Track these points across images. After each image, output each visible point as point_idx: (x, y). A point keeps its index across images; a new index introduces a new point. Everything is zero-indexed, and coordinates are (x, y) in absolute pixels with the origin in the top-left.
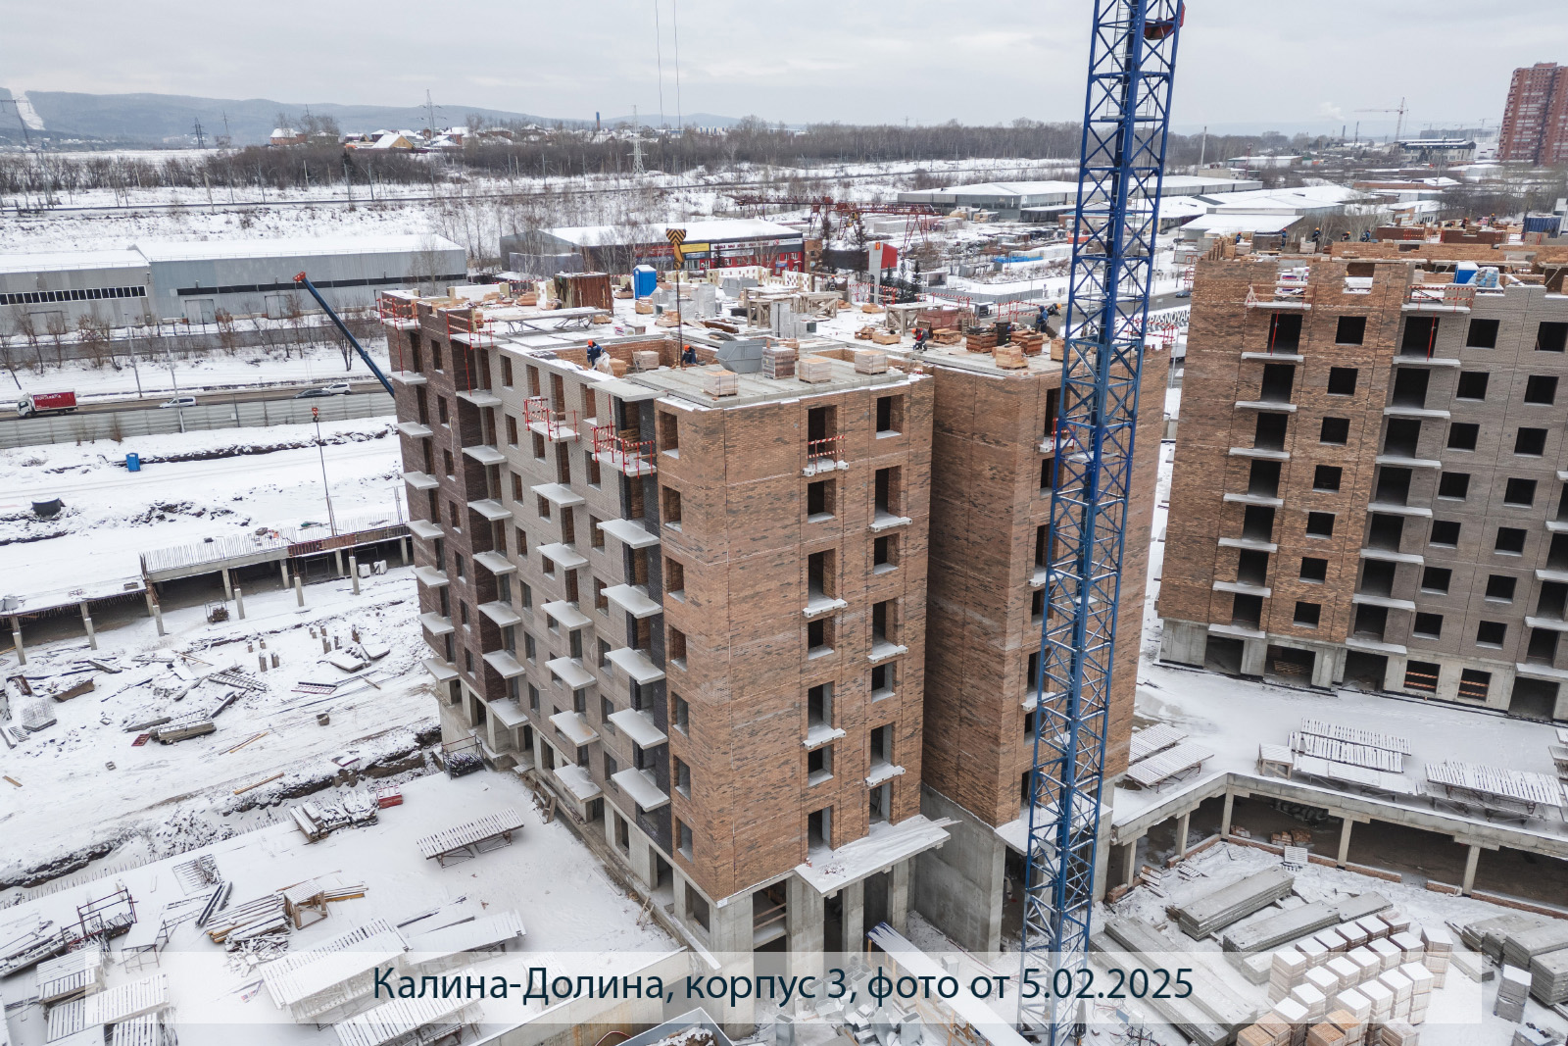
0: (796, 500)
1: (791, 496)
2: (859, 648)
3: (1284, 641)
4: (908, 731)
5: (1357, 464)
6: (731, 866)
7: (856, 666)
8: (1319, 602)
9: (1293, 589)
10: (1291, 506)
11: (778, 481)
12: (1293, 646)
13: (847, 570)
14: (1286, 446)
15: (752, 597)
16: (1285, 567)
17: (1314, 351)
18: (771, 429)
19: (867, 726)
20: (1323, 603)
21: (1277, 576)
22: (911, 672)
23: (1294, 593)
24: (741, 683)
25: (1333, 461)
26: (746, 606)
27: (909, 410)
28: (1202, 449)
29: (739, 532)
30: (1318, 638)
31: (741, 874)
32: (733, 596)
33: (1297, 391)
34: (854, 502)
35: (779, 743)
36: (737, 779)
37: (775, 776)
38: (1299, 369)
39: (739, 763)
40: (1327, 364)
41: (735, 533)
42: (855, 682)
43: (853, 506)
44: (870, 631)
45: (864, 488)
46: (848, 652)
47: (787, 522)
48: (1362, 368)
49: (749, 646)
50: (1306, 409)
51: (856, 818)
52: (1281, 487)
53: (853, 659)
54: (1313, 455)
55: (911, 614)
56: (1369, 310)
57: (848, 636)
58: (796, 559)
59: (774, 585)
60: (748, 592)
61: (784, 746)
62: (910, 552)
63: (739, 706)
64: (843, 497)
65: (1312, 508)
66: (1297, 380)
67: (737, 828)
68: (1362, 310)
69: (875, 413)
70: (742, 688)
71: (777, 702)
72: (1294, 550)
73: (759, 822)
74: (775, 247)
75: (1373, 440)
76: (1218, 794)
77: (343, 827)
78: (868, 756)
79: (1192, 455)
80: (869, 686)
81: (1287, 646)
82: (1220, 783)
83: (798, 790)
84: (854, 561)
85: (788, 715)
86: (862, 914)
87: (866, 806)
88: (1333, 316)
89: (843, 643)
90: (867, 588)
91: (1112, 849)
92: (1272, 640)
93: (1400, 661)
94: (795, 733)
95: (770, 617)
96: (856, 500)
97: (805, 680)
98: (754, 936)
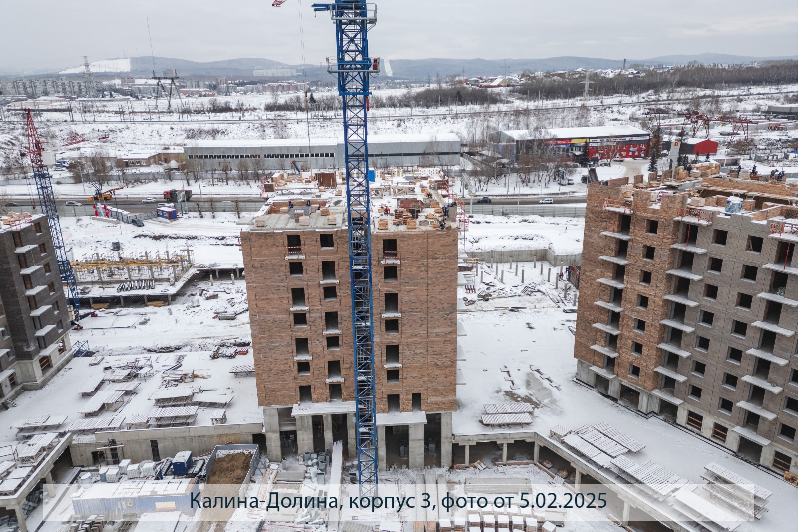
0: (283, 268)
1: (281, 265)
2: (319, 328)
3: (626, 383)
4: (347, 366)
5: (655, 297)
6: (264, 395)
7: (318, 335)
8: (639, 366)
9: (628, 357)
10: (627, 313)
11: (275, 259)
12: (630, 387)
13: (310, 297)
14: (625, 282)
15: (267, 299)
16: (625, 344)
17: (636, 235)
18: (270, 241)
19: (326, 358)
20: (641, 366)
21: (621, 348)
22: (347, 342)
23: (628, 359)
24: (264, 330)
25: (645, 294)
26: (264, 303)
27: (336, 240)
28: (590, 276)
29: (259, 275)
30: (639, 385)
31: (269, 400)
32: (258, 298)
33: (629, 255)
34: (312, 271)
35: (283, 356)
36: (265, 364)
37: (282, 367)
38: (630, 243)
39: (265, 359)
40: (642, 243)
41: (257, 275)
42: (318, 340)
43: (312, 273)
44: (324, 322)
45: (316, 267)
46: (313, 328)
47: (280, 275)
48: (657, 247)
49: (267, 317)
50: (633, 264)
51: (323, 394)
52: (623, 303)
53: (316, 332)
54: (636, 289)
55: (345, 319)
56: (660, 218)
57: (313, 322)
58: (286, 289)
59: (276, 297)
60: (264, 297)
61: (285, 358)
62: (342, 295)
63: (264, 338)
64: (306, 269)
65: (635, 316)
66: (629, 249)
67: (265, 382)
68: (656, 217)
69: (319, 239)
70: (264, 331)
71: (281, 340)
72: (628, 337)
73: (276, 383)
74: (630, 141)
75: (662, 286)
76: (528, 440)
77: (223, 357)
78: (327, 371)
79: (587, 279)
80: (325, 343)
81: (627, 385)
82: (529, 435)
83: (293, 375)
84: (314, 294)
85: (286, 346)
86: (331, 433)
87: (328, 391)
88: (644, 219)
89: (311, 324)
90: (321, 305)
91: (453, 445)
92: (621, 381)
93: (684, 409)
94: (290, 353)
95: (275, 308)
96: (313, 270)
97: (293, 334)
98: (280, 425)
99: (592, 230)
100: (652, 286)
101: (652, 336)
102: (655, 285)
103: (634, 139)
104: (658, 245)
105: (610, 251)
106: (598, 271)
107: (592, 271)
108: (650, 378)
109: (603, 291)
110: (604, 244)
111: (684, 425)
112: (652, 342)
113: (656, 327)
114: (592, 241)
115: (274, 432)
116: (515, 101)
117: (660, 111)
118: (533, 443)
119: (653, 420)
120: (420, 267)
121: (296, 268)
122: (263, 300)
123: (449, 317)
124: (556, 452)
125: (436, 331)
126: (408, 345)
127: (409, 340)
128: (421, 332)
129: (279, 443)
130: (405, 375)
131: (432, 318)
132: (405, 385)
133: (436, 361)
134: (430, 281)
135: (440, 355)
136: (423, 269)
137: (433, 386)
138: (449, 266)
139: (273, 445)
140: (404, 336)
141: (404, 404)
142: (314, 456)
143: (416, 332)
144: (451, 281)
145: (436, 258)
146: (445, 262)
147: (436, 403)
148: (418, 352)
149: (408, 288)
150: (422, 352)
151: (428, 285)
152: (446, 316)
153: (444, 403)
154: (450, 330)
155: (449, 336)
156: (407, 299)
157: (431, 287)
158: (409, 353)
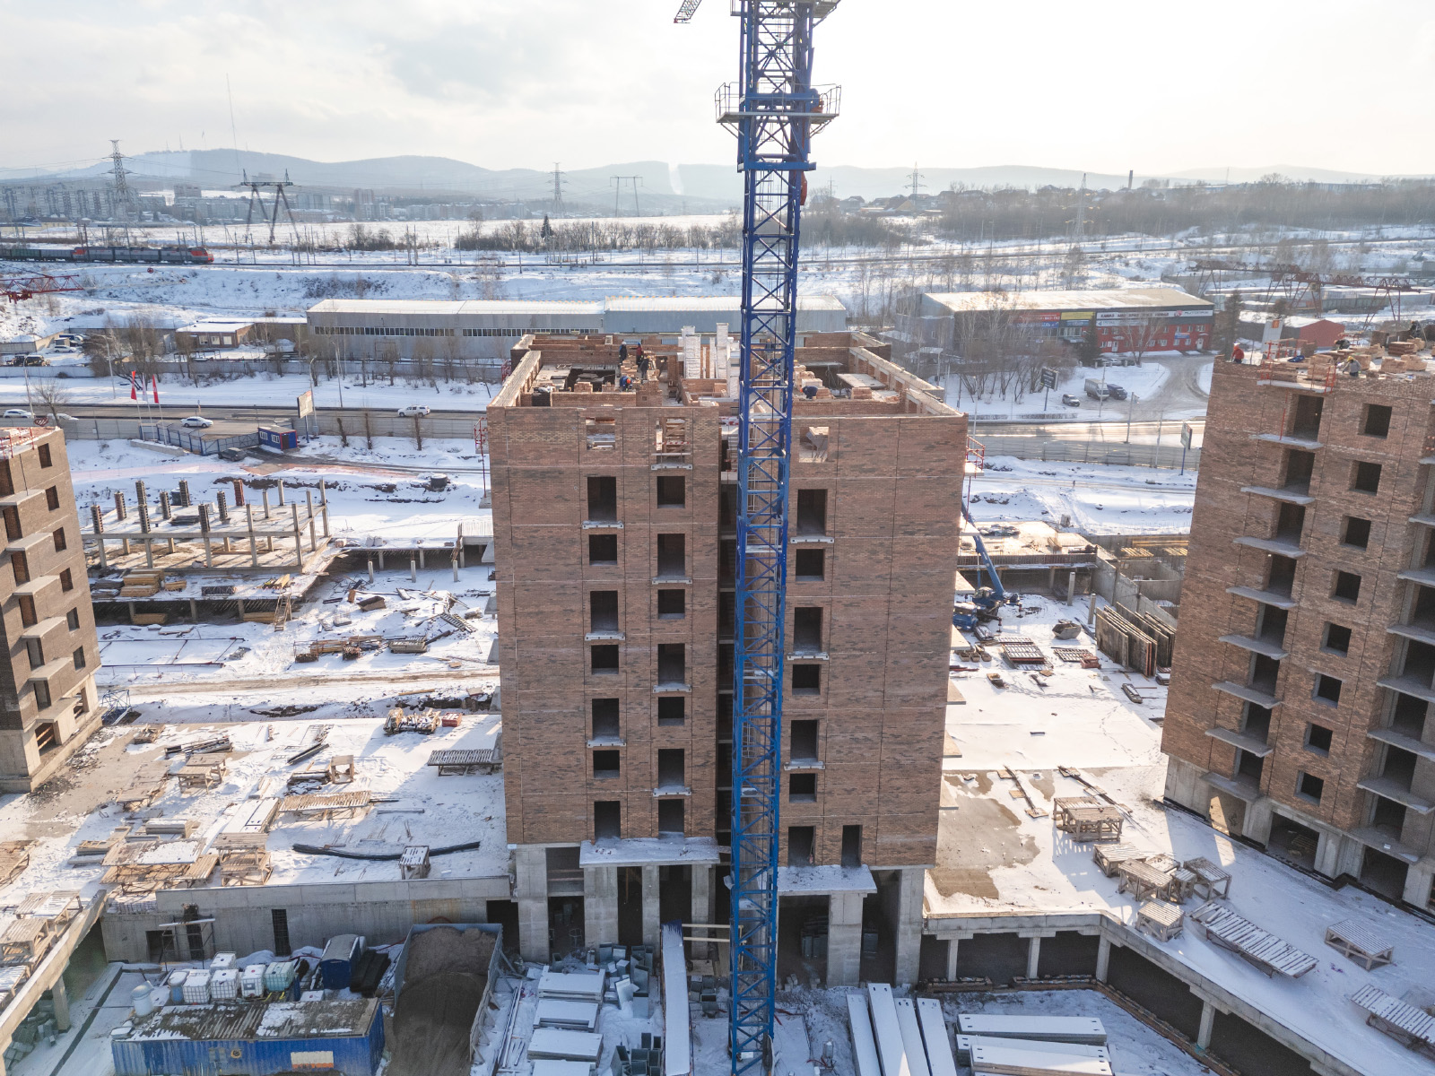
0: (576, 548)
1: (573, 542)
2: (643, 677)
3: (1286, 811)
4: (700, 761)
5: (1367, 629)
6: (520, 819)
7: (641, 693)
8: (1322, 777)
9: (1295, 755)
10: (1295, 661)
11: (560, 528)
12: (1296, 819)
13: (629, 610)
14: (1294, 595)
15: (537, 614)
16: (1289, 728)
17: (1325, 496)
18: (552, 488)
19: (654, 745)
20: (1325, 778)
21: (1279, 737)
22: (700, 711)
23: (1296, 759)
24: (527, 679)
25: (1342, 621)
26: (531, 620)
27: (691, 489)
28: (1209, 580)
29: (524, 562)
30: (1320, 817)
31: (529, 830)
32: (519, 610)
33: (1307, 536)
34: (636, 556)
35: (563, 735)
36: (525, 754)
37: (561, 761)
38: (1310, 512)
39: (526, 742)
40: (1339, 510)
41: (519, 562)
42: (640, 704)
43: (635, 560)
44: (655, 665)
45: (646, 546)
46: (632, 677)
47: (568, 562)
48: (1376, 522)
49: (534, 651)
50: (1316, 557)
51: (644, 819)
52: (1287, 639)
54: (1321, 609)
55: (699, 660)
56: (1384, 458)
57: (631, 665)
58: (579, 593)
59: (557, 608)
60: (532, 610)
61: (569, 739)
62: (697, 607)
63: (525, 696)
64: (624, 551)
65: (1317, 668)
66: (1307, 523)
67: (525, 791)
68: (1377, 457)
69: (656, 488)
70: (528, 683)
71: (560, 702)
72: (1298, 712)
73: (546, 793)
74: (1176, 318)
75: (1386, 606)
76: (1087, 932)
77: (410, 730)
78: (655, 770)
79: (1201, 586)
80: (655, 711)
81: (1289, 816)
82: (1088, 921)
83: (583, 778)
84: (637, 604)
85: (573, 715)
86: (658, 905)
87: (656, 813)
88: (1343, 459)
89: (629, 670)
90: (651, 629)
91: (924, 937)
92: (1274, 807)
93: (1423, 872)
94: (579, 731)
95: (554, 633)
96: (638, 555)
97: (589, 690)
98: (550, 885)
99: (1217, 483)
100: (1362, 605)
101: (1357, 713)
102: (1368, 604)
103: (1184, 314)
104: (1379, 515)
105: (1260, 529)
106: (1228, 569)
107: (1210, 570)
108: (1347, 803)
109: (1240, 613)
110: (1244, 512)
111: (1423, 905)
112: (1355, 726)
113: (1367, 693)
114: (1215, 505)
115: (536, 898)
116: (935, 241)
117: (1216, 264)
118: (1096, 939)
119: (1349, 892)
120: (875, 552)
121: (603, 549)
122: (529, 614)
123: (932, 663)
124: (1153, 961)
125: (901, 692)
126: (839, 721)
127: (842, 710)
128: (870, 694)
129: (545, 923)
130: (830, 786)
131: (896, 662)
132: (828, 806)
133: (898, 757)
134: (895, 584)
135: (909, 743)
136: (882, 556)
137: (890, 812)
138: (940, 553)
139: (533, 927)
140: (830, 701)
141: (824, 847)
142: (620, 953)
143: (859, 693)
144: (940, 584)
145: (912, 533)
146: (931, 542)
147: (893, 849)
148: (859, 735)
149: (847, 597)
150: (870, 736)
151: (891, 591)
152: (926, 661)
153: (910, 849)
154: (931, 690)
155: (929, 704)
156: (842, 619)
157: (897, 597)
158: (840, 738)
